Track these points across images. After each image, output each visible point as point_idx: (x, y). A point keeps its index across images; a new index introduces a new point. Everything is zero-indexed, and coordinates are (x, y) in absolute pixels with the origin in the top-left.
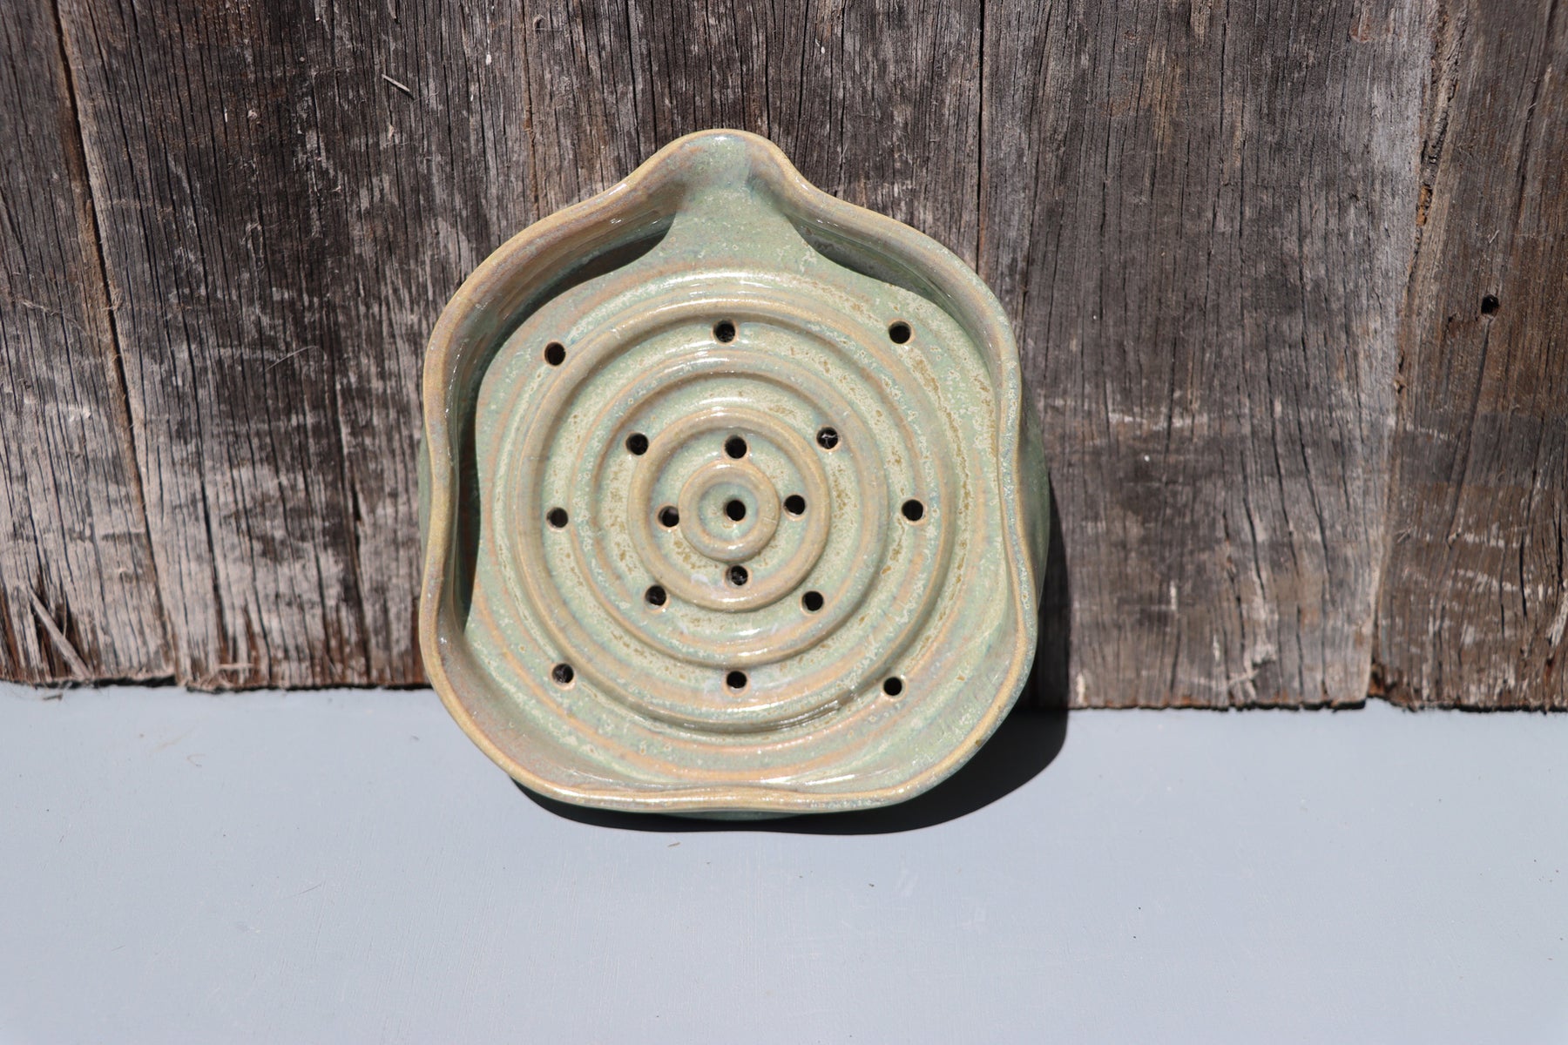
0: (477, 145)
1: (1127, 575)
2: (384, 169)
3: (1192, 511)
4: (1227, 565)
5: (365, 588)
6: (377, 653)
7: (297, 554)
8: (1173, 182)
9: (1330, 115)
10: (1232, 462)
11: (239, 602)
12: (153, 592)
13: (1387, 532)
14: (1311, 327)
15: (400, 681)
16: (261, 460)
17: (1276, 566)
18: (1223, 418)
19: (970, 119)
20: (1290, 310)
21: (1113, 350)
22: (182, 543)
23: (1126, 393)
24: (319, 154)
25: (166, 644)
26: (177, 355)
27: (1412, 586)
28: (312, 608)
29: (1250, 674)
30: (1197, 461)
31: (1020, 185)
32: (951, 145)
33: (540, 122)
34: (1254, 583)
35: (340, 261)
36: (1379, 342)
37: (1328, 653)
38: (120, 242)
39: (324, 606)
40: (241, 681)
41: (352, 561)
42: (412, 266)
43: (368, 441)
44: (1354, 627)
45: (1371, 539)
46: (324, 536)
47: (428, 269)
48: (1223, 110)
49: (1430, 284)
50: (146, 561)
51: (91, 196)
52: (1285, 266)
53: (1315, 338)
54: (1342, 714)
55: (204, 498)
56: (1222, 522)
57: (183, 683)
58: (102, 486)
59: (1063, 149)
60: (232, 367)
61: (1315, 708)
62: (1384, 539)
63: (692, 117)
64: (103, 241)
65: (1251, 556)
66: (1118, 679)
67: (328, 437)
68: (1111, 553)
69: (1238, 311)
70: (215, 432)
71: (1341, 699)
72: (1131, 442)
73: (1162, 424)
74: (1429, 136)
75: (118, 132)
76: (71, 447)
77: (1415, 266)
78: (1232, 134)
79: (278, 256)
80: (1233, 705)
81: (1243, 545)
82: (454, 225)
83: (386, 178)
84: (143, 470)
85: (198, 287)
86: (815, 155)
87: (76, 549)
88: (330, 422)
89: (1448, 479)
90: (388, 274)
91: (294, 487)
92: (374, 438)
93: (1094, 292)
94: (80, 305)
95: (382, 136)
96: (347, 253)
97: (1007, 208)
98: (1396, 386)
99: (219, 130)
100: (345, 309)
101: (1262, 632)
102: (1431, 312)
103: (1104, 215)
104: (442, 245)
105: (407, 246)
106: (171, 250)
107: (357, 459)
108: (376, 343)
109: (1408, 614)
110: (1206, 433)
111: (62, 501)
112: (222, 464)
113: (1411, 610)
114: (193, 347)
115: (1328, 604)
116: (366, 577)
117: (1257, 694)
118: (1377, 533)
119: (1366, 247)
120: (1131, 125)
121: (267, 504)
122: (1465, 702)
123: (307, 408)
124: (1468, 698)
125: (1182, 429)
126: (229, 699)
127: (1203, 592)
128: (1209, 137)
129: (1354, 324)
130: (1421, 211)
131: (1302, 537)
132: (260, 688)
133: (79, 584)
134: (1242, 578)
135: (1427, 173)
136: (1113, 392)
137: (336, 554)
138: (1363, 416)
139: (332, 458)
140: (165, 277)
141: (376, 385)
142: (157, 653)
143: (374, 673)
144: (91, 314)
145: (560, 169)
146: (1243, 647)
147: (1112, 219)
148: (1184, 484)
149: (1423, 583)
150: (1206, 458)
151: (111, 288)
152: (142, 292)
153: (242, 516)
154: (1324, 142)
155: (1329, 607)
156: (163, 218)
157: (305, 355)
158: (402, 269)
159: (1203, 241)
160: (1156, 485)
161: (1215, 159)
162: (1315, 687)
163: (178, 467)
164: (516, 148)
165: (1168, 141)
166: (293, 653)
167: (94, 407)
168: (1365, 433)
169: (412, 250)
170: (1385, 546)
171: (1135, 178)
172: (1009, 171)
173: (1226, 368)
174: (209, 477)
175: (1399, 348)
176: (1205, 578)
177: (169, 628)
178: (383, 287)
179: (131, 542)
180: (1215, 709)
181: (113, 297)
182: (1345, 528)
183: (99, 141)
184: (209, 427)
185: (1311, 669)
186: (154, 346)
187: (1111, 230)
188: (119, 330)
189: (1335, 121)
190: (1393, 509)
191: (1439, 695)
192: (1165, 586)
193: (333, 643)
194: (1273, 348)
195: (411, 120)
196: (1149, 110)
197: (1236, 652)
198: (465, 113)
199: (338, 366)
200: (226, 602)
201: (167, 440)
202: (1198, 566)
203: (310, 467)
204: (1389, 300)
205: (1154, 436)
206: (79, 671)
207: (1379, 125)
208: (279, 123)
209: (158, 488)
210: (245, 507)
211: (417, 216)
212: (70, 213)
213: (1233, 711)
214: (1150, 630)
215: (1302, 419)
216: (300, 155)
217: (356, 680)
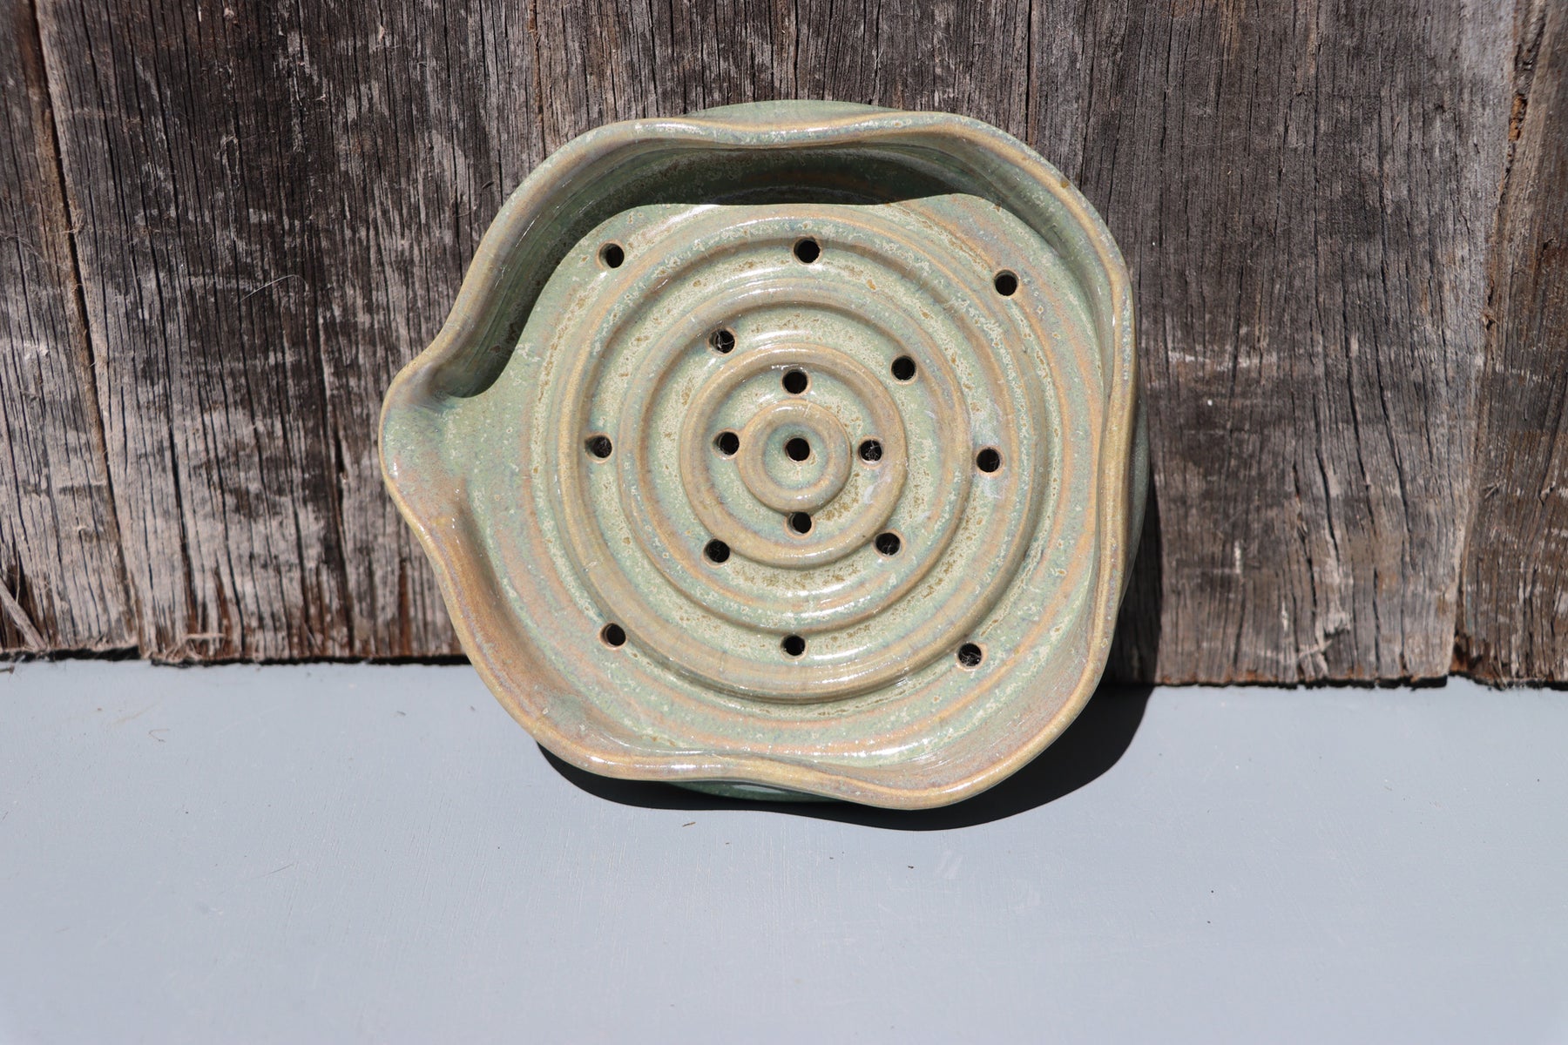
0: (475, 48)
1: (1187, 535)
2: (373, 75)
3: (1259, 462)
4: (1298, 523)
5: (348, 548)
6: (361, 623)
7: (274, 510)
8: (1241, 92)
9: (1415, 16)
10: (1304, 407)
11: (209, 563)
12: (115, 553)
13: (1473, 487)
14: (1392, 254)
15: (386, 654)
16: (235, 402)
17: (1351, 524)
18: (1293, 357)
19: (1019, 19)
20: (1369, 235)
21: (1174, 280)
22: (147, 497)
23: (1188, 329)
24: (302, 59)
25: (130, 610)
26: (143, 285)
27: (1501, 547)
28: (290, 570)
29: (1322, 645)
30: (1265, 406)
31: (1073, 94)
32: (997, 48)
33: (546, 23)
34: (1327, 542)
35: (324, 178)
36: (1467, 271)
37: (1407, 621)
38: (82, 157)
39: (302, 569)
40: (211, 653)
41: (335, 517)
42: (404, 185)
43: (353, 382)
44: (1437, 593)
45: (1456, 492)
46: (303, 489)
47: (420, 188)
48: (1296, 11)
49: (1524, 206)
50: (108, 518)
51: (50, 106)
52: (1363, 186)
53: (1396, 269)
54: (1421, 692)
55: (172, 446)
56: (1292, 474)
57: (147, 655)
58: (60, 433)
59: (1120, 54)
60: (204, 298)
61: (1391, 684)
62: (1469, 494)
63: (712, 17)
64: (63, 156)
65: (1324, 513)
66: (1176, 652)
67: (309, 377)
68: (1170, 510)
69: (1311, 237)
70: (185, 372)
71: (1421, 674)
72: (1193, 384)
73: (1227, 364)
74: (1523, 40)
75: (80, 32)
76: (26, 388)
77: (1507, 186)
78: (1306, 37)
79: (256, 173)
80: (1302, 682)
81: (1315, 501)
82: (450, 139)
83: (375, 85)
84: (105, 414)
85: (168, 208)
86: (848, 59)
87: (31, 503)
88: (311, 360)
89: (1541, 427)
90: (376, 193)
91: (271, 434)
92: (359, 379)
93: (1153, 215)
94: (37, 228)
95: (372, 39)
96: (332, 170)
97: (1058, 120)
98: (1486, 323)
99: (192, 30)
100: (330, 234)
101: (1335, 598)
102: (1525, 237)
103: (1165, 129)
104: (436, 161)
105: (397, 162)
106: (138, 166)
107: (341, 402)
108: (362, 269)
109: (1495, 580)
110: (1275, 374)
111: (16, 450)
112: (192, 408)
113: (1499, 574)
114: (161, 275)
115: (1408, 567)
116: (349, 536)
117: (1329, 670)
118: (1462, 487)
119: (1453, 165)
120: (1195, 26)
121: (241, 453)
122: (1558, 678)
123: (286, 345)
124: (1562, 673)
125: (1249, 370)
126: (197, 671)
127: (1270, 554)
128: (1281, 40)
129: (1439, 251)
130: (1514, 125)
131: (1379, 490)
132: (232, 661)
133: (34, 543)
134: (1314, 537)
135: (1522, 81)
136: (1174, 328)
137: (317, 510)
138: (1448, 355)
139: (314, 403)
140: (131, 196)
141: (363, 319)
142: (119, 620)
143: (358, 645)
144: (50, 239)
145: (567, 76)
146: (1314, 614)
147: (1173, 133)
148: (1250, 432)
149: (1513, 543)
150: (1275, 403)
151: (72, 209)
152: (106, 214)
153: (214, 467)
154: (1408, 47)
155: (1409, 571)
156: (130, 129)
157: (284, 285)
158: (392, 188)
159: (1273, 158)
160: (1221, 432)
161: (1287, 65)
162: (1393, 661)
163: (144, 411)
164: (519, 52)
165: (1236, 45)
166: (268, 621)
167: (52, 344)
168: (1451, 374)
169: (403, 167)
170: (1470, 503)
171: (1200, 85)
172: (1061, 79)
173: (1298, 301)
174: (177, 422)
175: (1489, 278)
176: (1273, 537)
177: (132, 592)
178: (371, 209)
179: (91, 497)
180: (1283, 686)
181: (74, 219)
182: (1427, 481)
183: (60, 43)
184: (178, 366)
185: (1389, 641)
186: (119, 275)
187: (1172, 146)
188: (80, 257)
189: (1419, 23)
190: (1481, 460)
191: (1529, 671)
192: (1228, 547)
193: (313, 610)
194: (1349, 278)
195: (404, 19)
196: (1215, 10)
197: (1306, 622)
198: (463, 12)
199: (321, 299)
200: (195, 564)
201: (132, 381)
202: (1266, 525)
203: (289, 412)
204: (1478, 224)
205: (1219, 377)
206: (33, 642)
207: (1469, 26)
208: (258, 23)
209: (122, 435)
210: (217, 456)
211: (410, 128)
212: (26, 124)
213: (1301, 688)
214: (1212, 597)
215: (1381, 358)
216: (281, 60)
217: (338, 653)
